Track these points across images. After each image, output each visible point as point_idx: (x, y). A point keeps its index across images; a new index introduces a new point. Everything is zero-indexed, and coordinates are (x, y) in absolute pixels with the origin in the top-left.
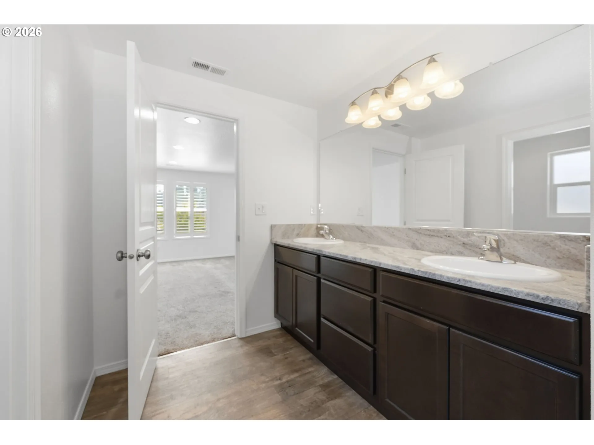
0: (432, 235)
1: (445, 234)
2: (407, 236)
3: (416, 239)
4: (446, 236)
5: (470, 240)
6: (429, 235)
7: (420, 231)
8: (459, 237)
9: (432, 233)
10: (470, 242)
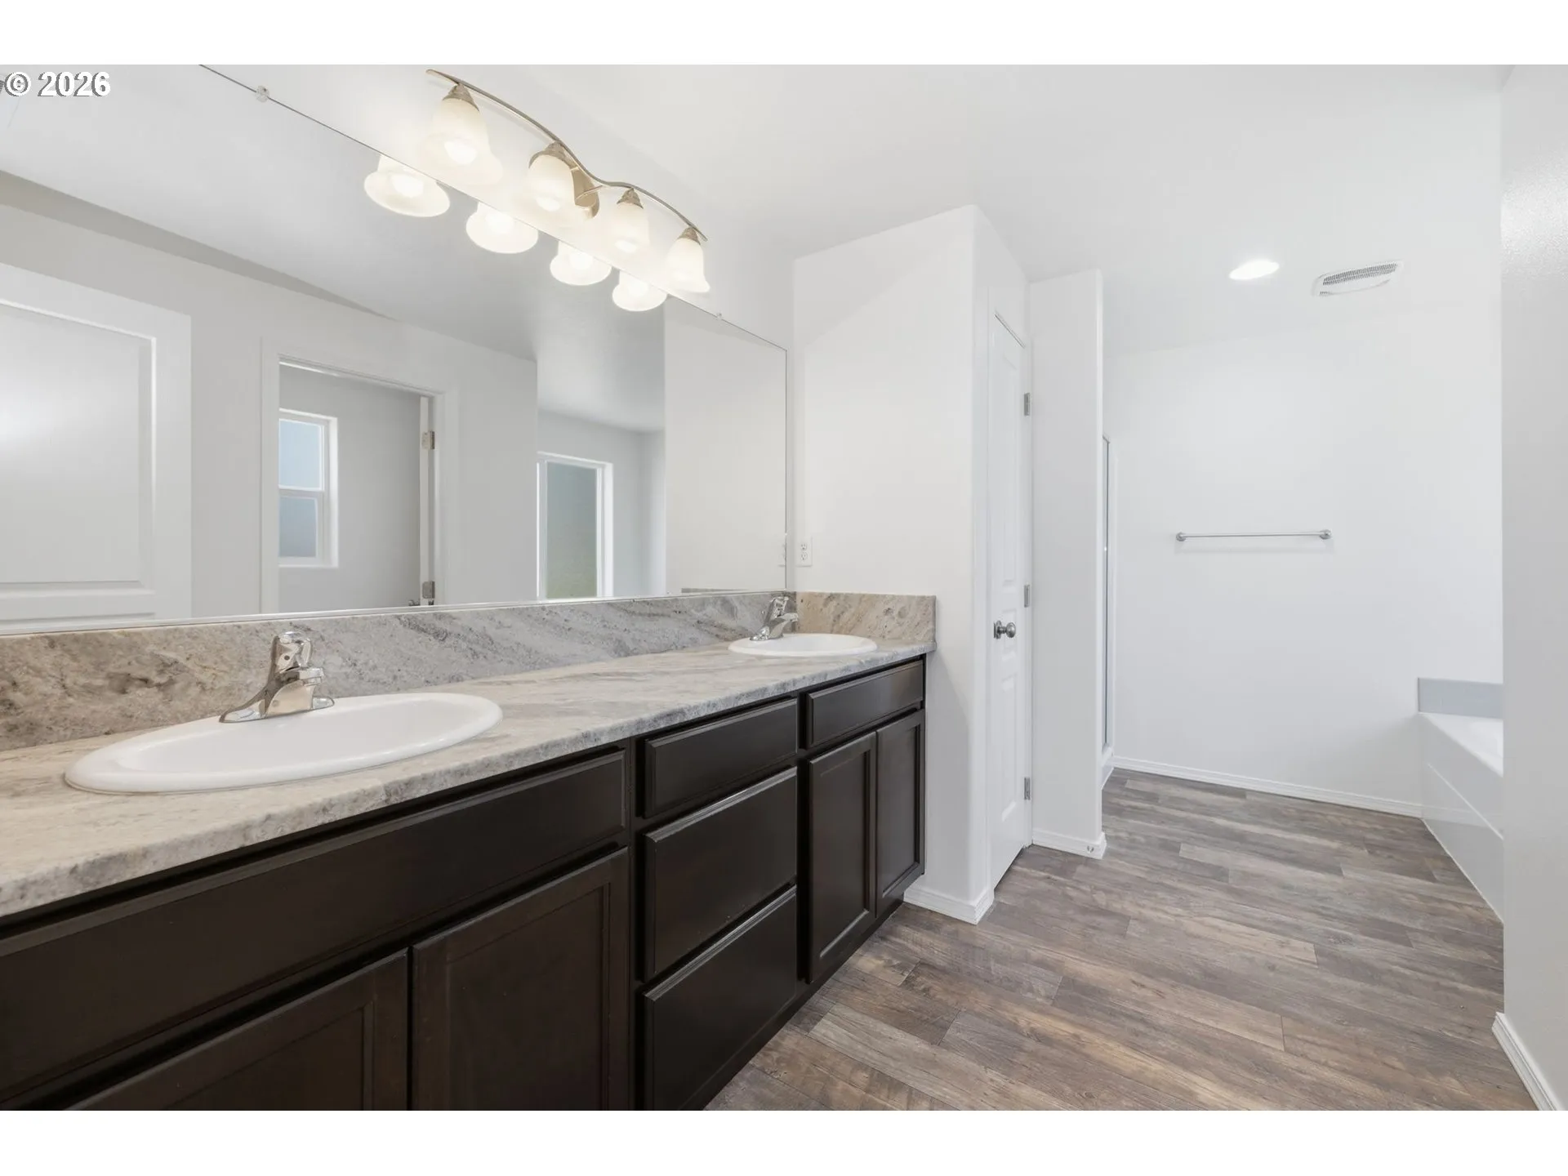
0: (654, 615)
1: (675, 608)
2: (605, 626)
3: (626, 630)
4: (676, 612)
5: (705, 615)
6: (649, 615)
7: (632, 609)
8: (693, 611)
9: (653, 610)
10: (705, 617)
